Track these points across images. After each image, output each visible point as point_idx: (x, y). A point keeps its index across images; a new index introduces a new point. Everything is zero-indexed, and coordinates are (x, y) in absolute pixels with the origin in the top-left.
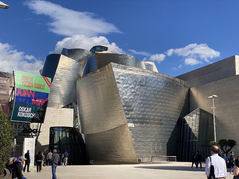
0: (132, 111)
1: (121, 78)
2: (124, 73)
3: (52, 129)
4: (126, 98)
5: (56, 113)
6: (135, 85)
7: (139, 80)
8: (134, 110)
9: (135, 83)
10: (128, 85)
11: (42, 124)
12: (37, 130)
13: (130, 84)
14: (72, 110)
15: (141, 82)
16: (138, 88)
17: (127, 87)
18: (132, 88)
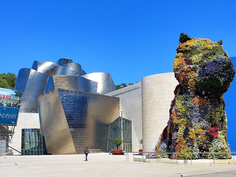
0: (72, 120)
1: (65, 98)
2: (67, 95)
3: (23, 130)
4: (68, 112)
5: (27, 117)
6: (75, 103)
7: (78, 99)
8: (74, 119)
9: (74, 102)
10: (69, 103)
11: (15, 126)
12: (11, 131)
13: (71, 102)
14: (38, 114)
15: (79, 100)
16: (76, 105)
17: (69, 104)
18: (72, 105)
